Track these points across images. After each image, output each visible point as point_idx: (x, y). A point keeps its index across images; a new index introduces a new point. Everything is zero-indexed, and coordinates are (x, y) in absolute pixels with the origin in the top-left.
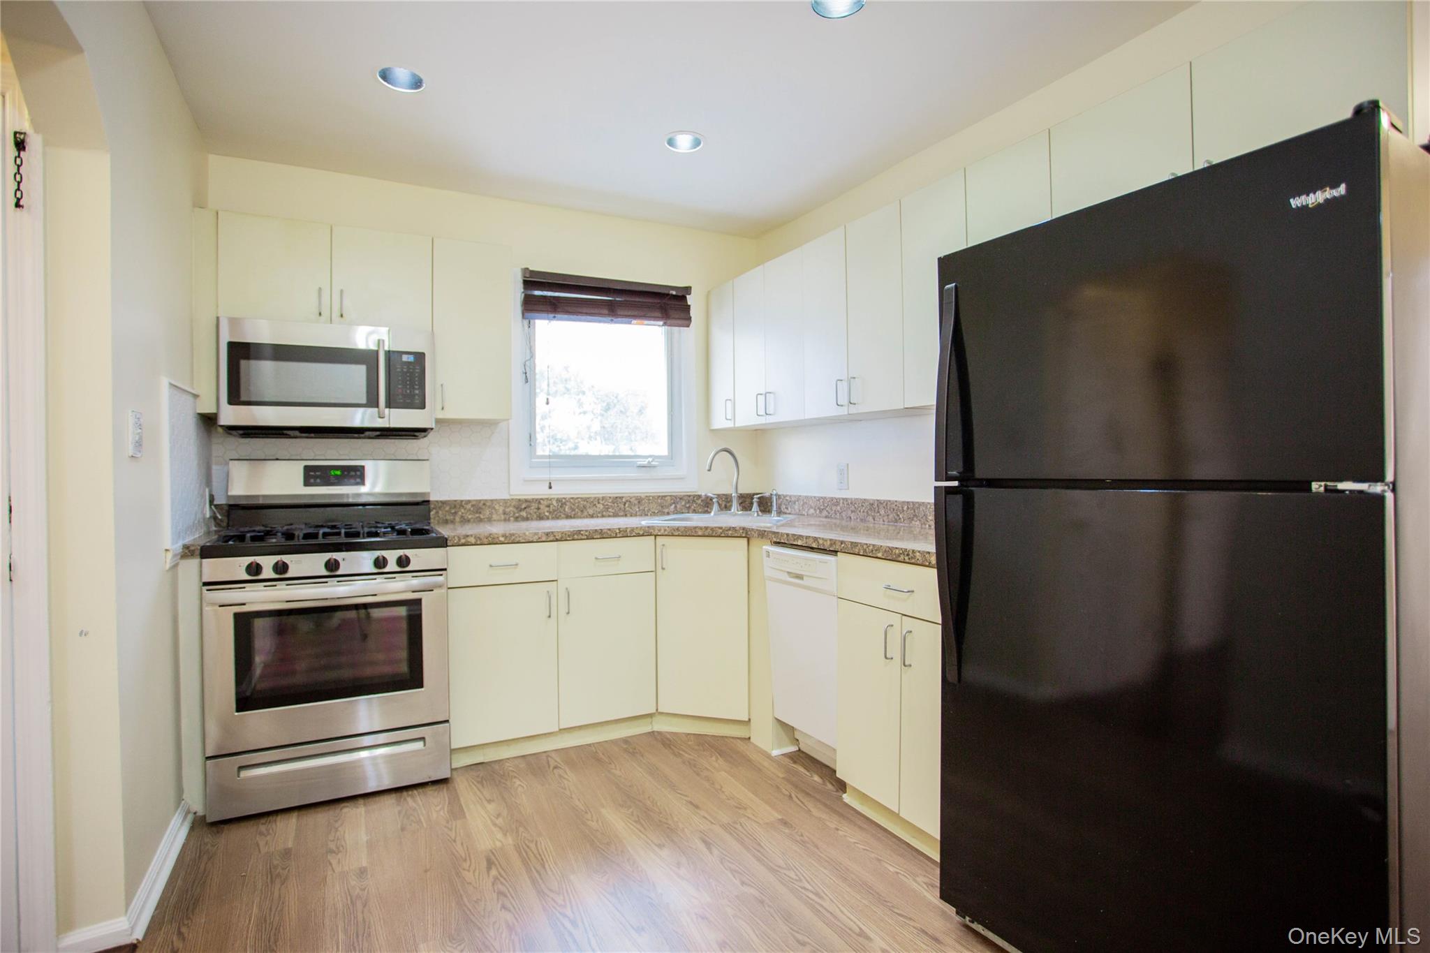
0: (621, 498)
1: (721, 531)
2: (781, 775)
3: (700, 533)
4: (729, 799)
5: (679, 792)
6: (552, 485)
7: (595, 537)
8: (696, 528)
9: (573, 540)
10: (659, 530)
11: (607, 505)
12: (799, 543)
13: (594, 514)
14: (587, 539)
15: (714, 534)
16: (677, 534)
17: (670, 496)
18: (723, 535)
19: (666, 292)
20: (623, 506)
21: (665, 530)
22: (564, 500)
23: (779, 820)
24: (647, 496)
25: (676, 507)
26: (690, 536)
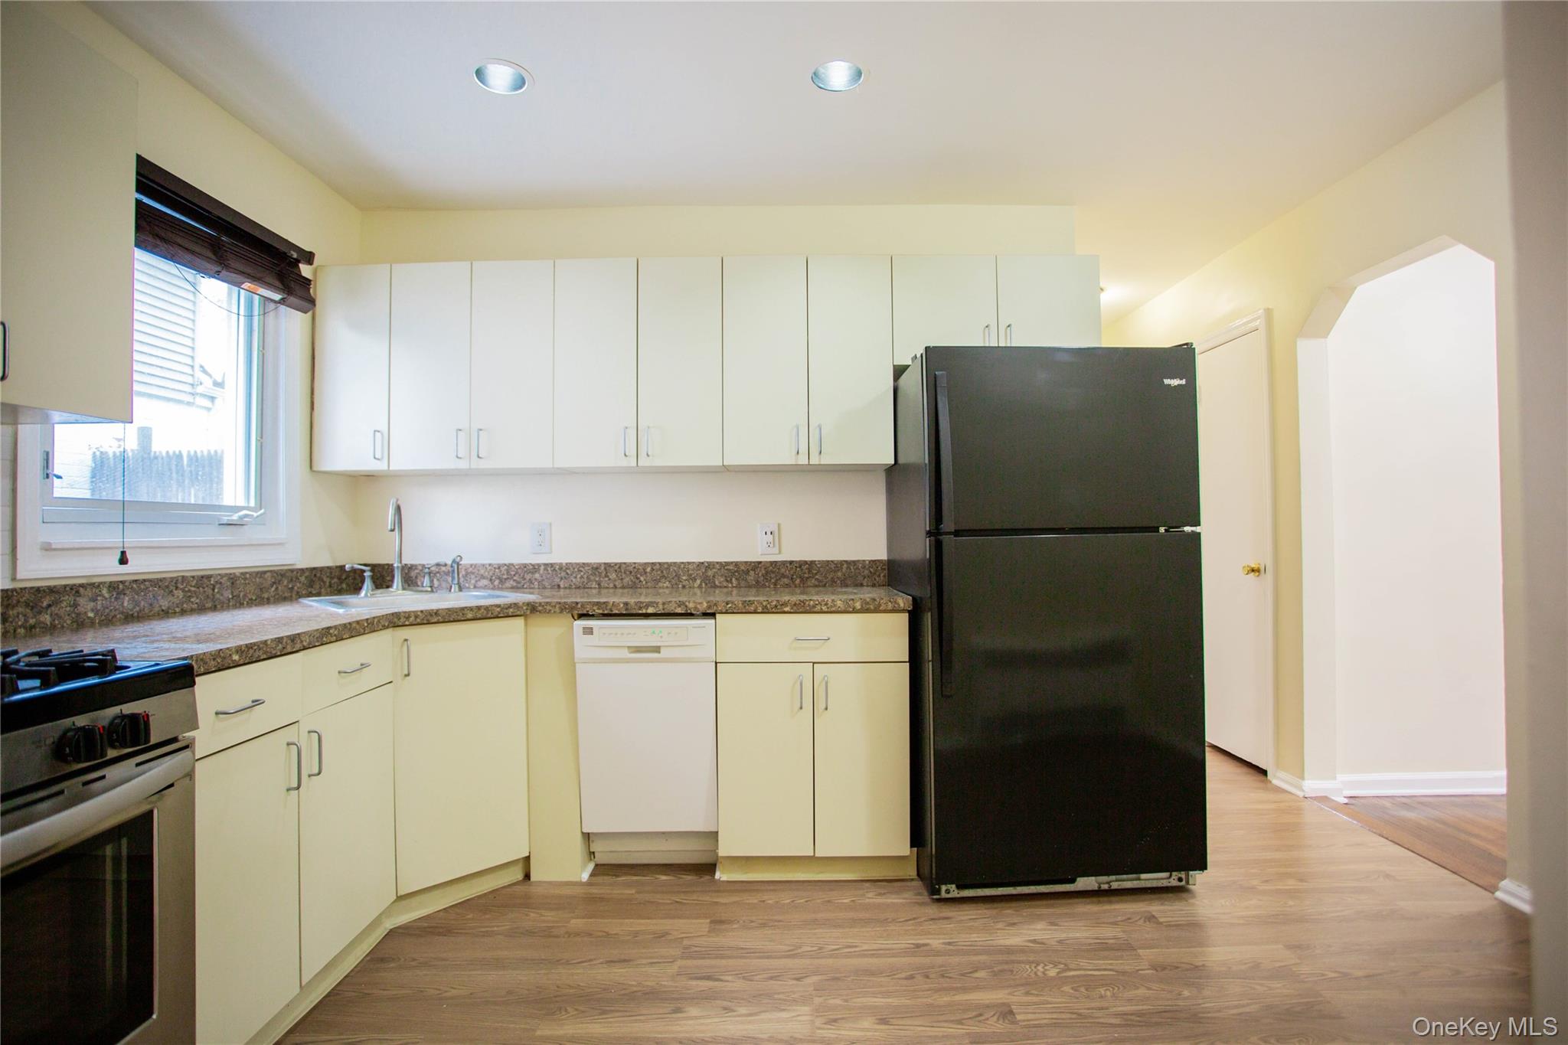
0: (209, 577)
3: (470, 616)
4: (636, 936)
7: (345, 637)
8: (463, 609)
9: (322, 644)
10: (408, 618)
14: (337, 641)
15: (489, 615)
16: (435, 620)
17: (271, 571)
18: (502, 615)
20: (211, 592)
21: (416, 617)
22: (121, 586)
23: (712, 922)
24: (242, 573)
26: (452, 622)
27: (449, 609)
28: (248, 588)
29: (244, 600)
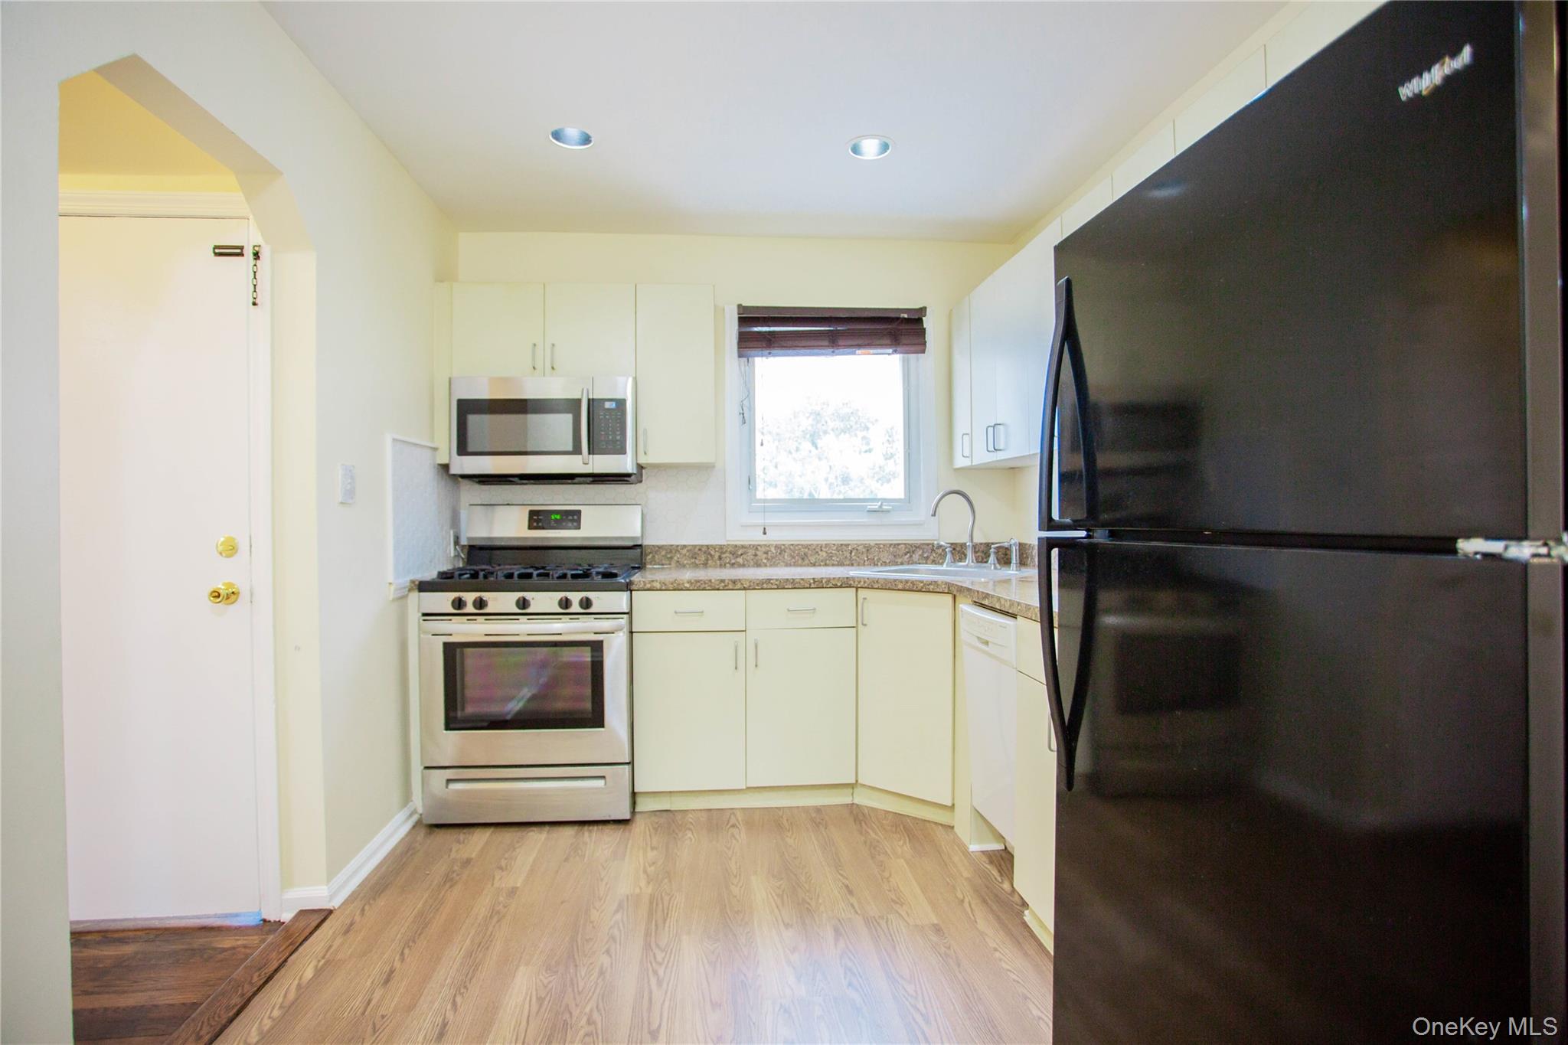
0: (847, 545)
1: (922, 585)
2: (966, 874)
3: (900, 587)
4: (890, 891)
5: (841, 872)
6: (767, 531)
7: (786, 587)
8: (895, 580)
9: (762, 589)
10: (859, 582)
11: (831, 553)
12: (986, 602)
13: (815, 562)
14: (778, 589)
15: (914, 589)
16: (877, 587)
17: (905, 544)
18: (924, 590)
19: (897, 315)
20: (848, 555)
21: (865, 582)
22: (783, 547)
23: (934, 925)
24: (876, 544)
25: (911, 556)
26: (907, 590)
27: (885, 579)
28: (881, 555)
29: (878, 562)
